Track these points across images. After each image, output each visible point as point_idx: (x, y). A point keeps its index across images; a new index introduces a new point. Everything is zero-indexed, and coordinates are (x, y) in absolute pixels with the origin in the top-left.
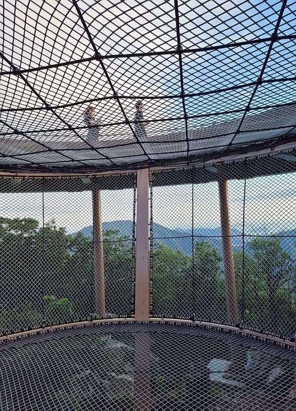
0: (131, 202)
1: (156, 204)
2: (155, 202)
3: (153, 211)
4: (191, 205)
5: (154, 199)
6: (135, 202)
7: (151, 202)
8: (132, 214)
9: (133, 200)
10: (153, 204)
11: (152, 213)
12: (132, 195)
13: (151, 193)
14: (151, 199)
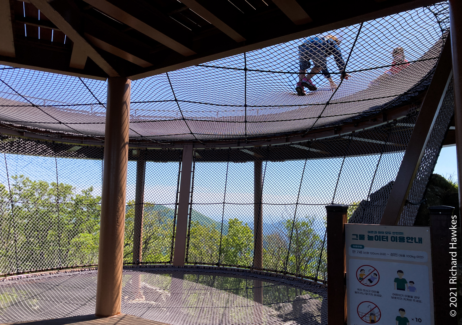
0: (176, 173)
1: (197, 176)
2: (196, 175)
3: (194, 181)
4: (225, 178)
5: (196, 172)
6: (179, 173)
7: (193, 174)
8: (177, 183)
9: (178, 172)
10: (195, 176)
11: (193, 183)
12: (177, 167)
13: (194, 167)
14: (194, 172)
